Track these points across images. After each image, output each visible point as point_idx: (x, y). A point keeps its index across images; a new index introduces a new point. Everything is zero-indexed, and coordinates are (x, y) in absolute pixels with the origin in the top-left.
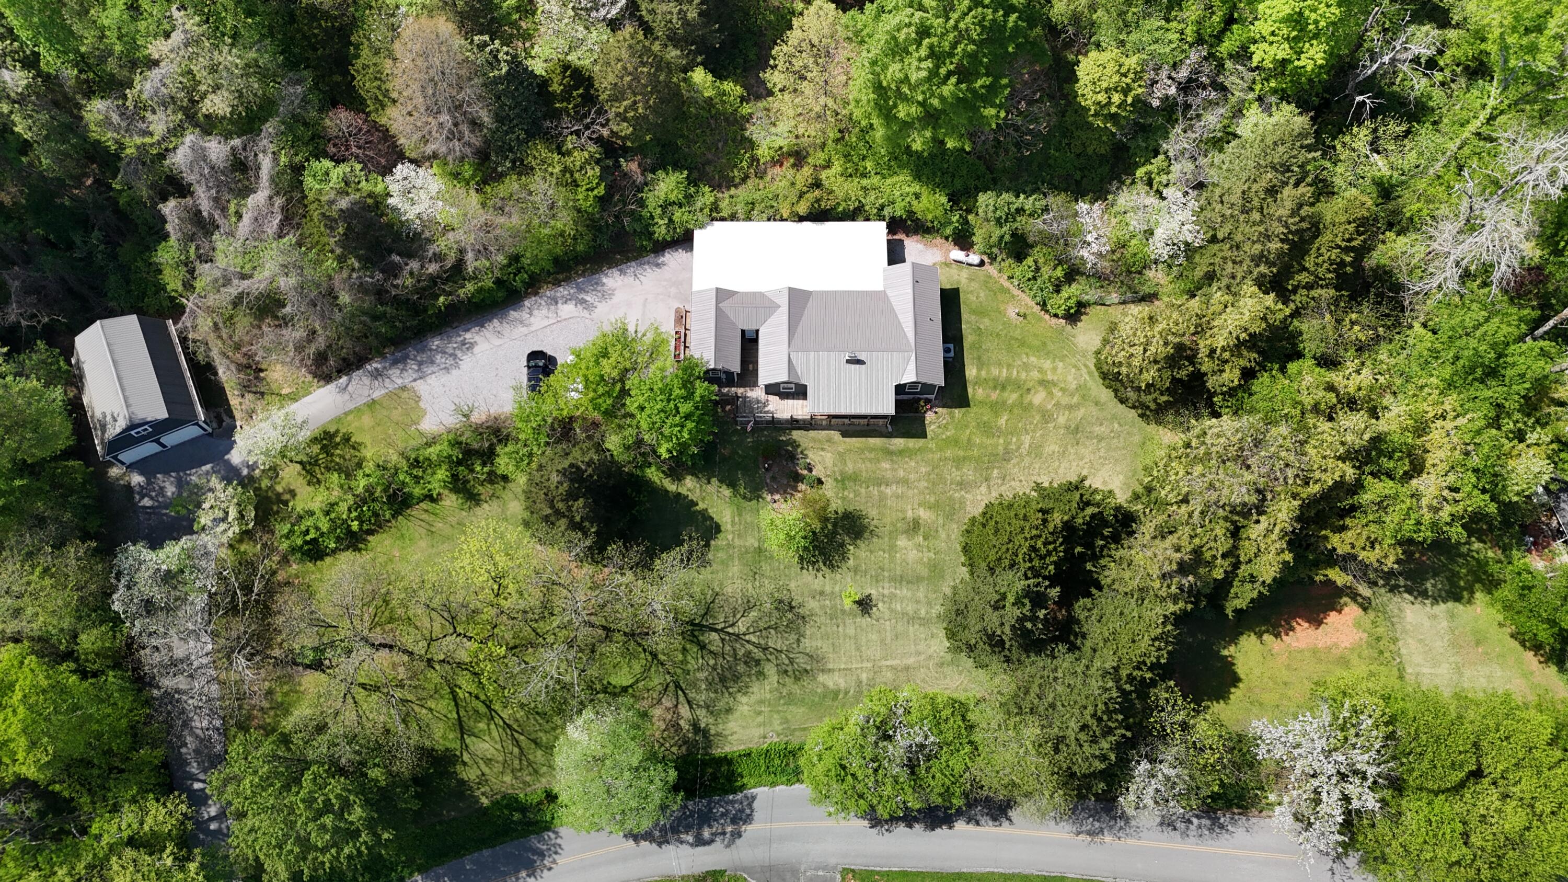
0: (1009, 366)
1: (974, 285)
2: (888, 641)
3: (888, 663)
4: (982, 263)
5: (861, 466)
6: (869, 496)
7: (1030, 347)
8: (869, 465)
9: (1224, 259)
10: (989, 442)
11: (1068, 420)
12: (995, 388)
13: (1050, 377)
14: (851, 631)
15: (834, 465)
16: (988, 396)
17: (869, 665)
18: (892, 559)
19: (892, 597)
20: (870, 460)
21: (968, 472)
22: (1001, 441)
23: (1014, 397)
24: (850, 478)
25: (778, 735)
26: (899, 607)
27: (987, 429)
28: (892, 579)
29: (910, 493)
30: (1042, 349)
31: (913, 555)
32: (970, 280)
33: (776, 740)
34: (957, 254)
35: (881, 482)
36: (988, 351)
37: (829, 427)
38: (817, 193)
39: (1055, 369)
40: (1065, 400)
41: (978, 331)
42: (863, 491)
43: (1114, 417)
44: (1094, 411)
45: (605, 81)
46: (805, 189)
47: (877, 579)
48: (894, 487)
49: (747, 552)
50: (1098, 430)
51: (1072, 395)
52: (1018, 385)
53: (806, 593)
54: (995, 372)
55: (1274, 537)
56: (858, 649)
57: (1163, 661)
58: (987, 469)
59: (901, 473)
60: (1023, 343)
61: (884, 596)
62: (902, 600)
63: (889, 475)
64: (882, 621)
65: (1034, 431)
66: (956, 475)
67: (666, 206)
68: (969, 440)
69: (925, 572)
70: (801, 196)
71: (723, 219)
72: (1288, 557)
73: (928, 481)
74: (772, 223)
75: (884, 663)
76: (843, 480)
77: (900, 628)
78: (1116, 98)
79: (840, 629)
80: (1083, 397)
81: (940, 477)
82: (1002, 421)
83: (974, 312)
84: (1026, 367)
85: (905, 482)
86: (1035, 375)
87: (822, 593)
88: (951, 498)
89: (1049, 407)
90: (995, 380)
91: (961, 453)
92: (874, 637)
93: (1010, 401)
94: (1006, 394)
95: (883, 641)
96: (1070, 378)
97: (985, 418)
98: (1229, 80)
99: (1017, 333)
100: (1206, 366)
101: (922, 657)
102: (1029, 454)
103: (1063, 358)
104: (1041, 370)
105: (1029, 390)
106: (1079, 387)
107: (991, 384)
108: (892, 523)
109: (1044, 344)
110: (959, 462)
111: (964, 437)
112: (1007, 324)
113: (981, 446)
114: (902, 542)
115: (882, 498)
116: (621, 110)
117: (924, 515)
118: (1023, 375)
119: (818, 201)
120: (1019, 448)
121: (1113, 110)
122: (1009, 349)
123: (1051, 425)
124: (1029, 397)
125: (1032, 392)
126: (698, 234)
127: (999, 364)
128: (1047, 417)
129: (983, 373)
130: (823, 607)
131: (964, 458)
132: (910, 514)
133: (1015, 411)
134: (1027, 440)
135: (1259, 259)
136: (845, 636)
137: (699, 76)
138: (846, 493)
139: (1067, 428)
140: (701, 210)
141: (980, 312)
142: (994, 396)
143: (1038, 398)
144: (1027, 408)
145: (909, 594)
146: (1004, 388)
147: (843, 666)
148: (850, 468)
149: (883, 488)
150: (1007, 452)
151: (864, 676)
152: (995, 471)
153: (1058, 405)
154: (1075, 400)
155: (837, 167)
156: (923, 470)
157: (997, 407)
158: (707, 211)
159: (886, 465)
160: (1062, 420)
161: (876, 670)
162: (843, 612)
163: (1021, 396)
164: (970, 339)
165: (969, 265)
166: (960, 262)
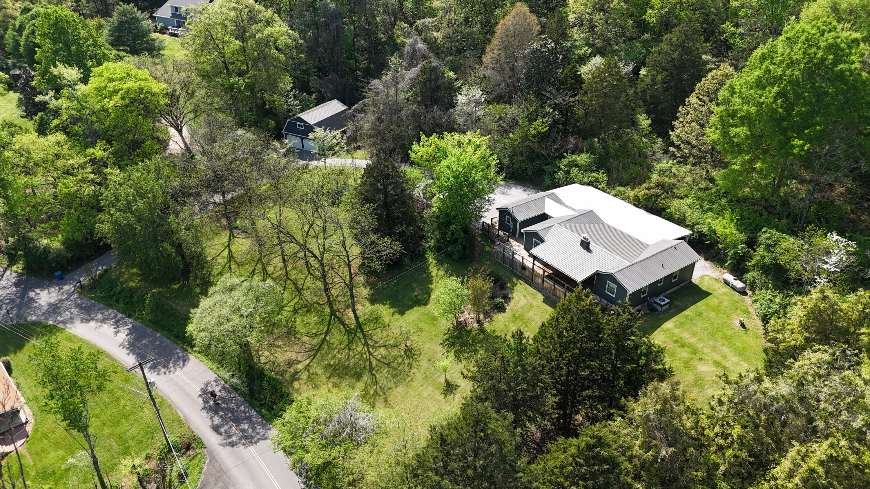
1: (725, 298)
4: (744, 293)
7: (731, 343)
12: (676, 342)
14: (426, 394)
15: (522, 308)
16: (665, 342)
24: (523, 320)
32: (726, 295)
34: (729, 277)
36: (694, 324)
37: (541, 290)
39: (738, 365)
41: (700, 314)
49: (427, 315)
52: (695, 351)
53: (428, 356)
54: (686, 336)
56: (417, 406)
60: (727, 338)
61: (466, 391)
64: (448, 404)
67: (573, 164)
71: (596, 188)
76: (518, 318)
79: (421, 388)
83: (708, 306)
84: (714, 349)
86: (717, 357)
90: (681, 339)
92: (433, 408)
93: (679, 356)
94: (680, 350)
95: (435, 414)
99: (729, 332)
104: (725, 358)
105: (701, 359)
107: (675, 339)
109: (746, 350)
112: (727, 323)
118: (706, 351)
122: (712, 334)
124: (698, 363)
125: (702, 362)
127: (695, 335)
128: (699, 384)
129: (676, 330)
130: (427, 369)
136: (419, 394)
137: (642, 117)
138: (511, 325)
141: (713, 309)
142: (671, 346)
143: (704, 368)
146: (683, 346)
148: (530, 314)
162: (434, 381)
163: (691, 358)
164: (688, 312)
165: (734, 288)
166: (727, 283)
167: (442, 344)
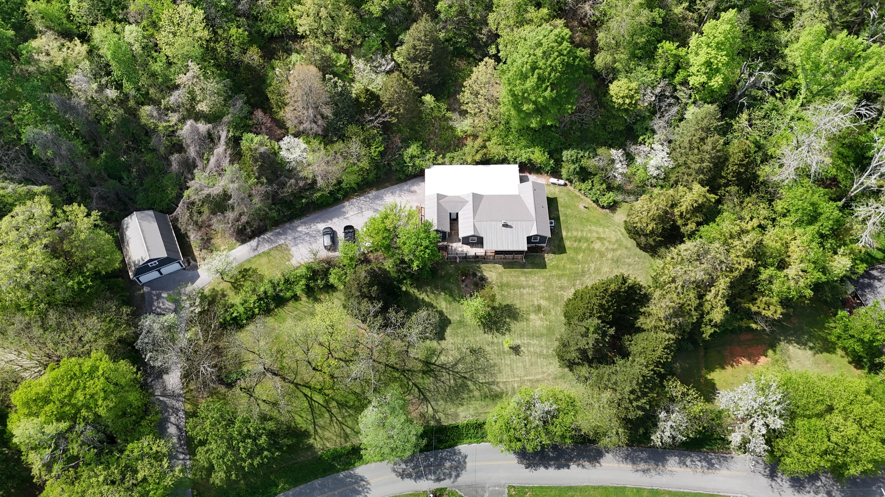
0: (582, 231)
1: (562, 194)
2: (527, 367)
3: (528, 378)
4: (565, 185)
5: (510, 279)
6: (515, 294)
7: (592, 222)
8: (514, 278)
9: (683, 173)
10: (574, 267)
11: (613, 256)
12: (575, 241)
13: (602, 236)
14: (508, 362)
15: (497, 279)
16: (572, 245)
17: (518, 379)
18: (528, 326)
19: (529, 344)
20: (515, 276)
21: (564, 282)
22: (580, 266)
23: (584, 245)
24: (505, 285)
25: (472, 416)
26: (532, 350)
27: (572, 261)
28: (528, 335)
29: (536, 292)
30: (598, 223)
31: (538, 323)
32: (560, 192)
33: (471, 419)
34: (553, 180)
35: (521, 287)
36: (571, 224)
37: (494, 261)
38: (485, 150)
39: (605, 232)
40: (610, 247)
41: (566, 215)
42: (512, 291)
43: (635, 254)
44: (625, 251)
45: (385, 98)
46: (479, 149)
47: (521, 336)
48: (527, 289)
50: (627, 260)
51: (614, 244)
52: (587, 240)
53: (485, 343)
54: (575, 234)
55: (719, 298)
56: (512, 371)
57: (669, 360)
58: (574, 280)
59: (531, 283)
60: (588, 220)
61: (524, 344)
62: (534, 345)
63: (525, 283)
64: (524, 357)
65: (596, 262)
66: (559, 284)
67: (412, 157)
68: (564, 266)
69: (545, 331)
70: (477, 151)
71: (439, 164)
72: (727, 309)
73: (544, 286)
74: (462, 166)
75: (526, 378)
76: (502, 286)
77: (533, 360)
78: (627, 101)
79: (503, 361)
80: (619, 245)
81: (550, 284)
82: (580, 257)
83: (563, 206)
84: (590, 231)
85: (533, 286)
86: (595, 235)
87: (492, 343)
88: (556, 295)
89: (603, 250)
90: (576, 237)
91: (560, 273)
92: (520, 365)
93: (583, 247)
94: (581, 244)
95: (525, 367)
96: (612, 236)
97: (571, 256)
98: (679, 94)
99: (585, 216)
100: (679, 222)
101: (545, 375)
102: (594, 272)
103: (608, 227)
104: (597, 232)
105: (592, 242)
106: (617, 241)
107: (573, 239)
108: (527, 307)
109: (598, 221)
110: (559, 277)
111: (561, 265)
112: (580, 212)
113: (570, 268)
114: (532, 316)
115: (522, 295)
116: (393, 111)
117: (543, 303)
118: (589, 235)
119: (485, 154)
120: (589, 270)
121: (626, 106)
122: (581, 223)
123: (604, 259)
124: (593, 245)
125: (594, 243)
126: (427, 171)
127: (577, 230)
128: (602, 255)
129: (569, 234)
130: (493, 350)
131: (562, 275)
132: (536, 303)
133: (586, 251)
134: (593, 266)
135: (700, 171)
136: (506, 364)
137: (428, 98)
138: (503, 293)
139: (613, 260)
140: (429, 160)
141: (566, 207)
142: (575, 245)
143: (597, 245)
144: (592, 250)
145: (537, 342)
146: (580, 241)
147: (504, 380)
148: (505, 280)
149: (522, 290)
150: (583, 272)
151: (516, 385)
152: (578, 281)
153: (607, 249)
154: (616, 246)
155: (494, 140)
156: (542, 281)
157: (577, 250)
158: (431, 160)
159: (523, 279)
160: (610, 256)
161: (522, 382)
162: (504, 352)
163: (589, 245)
164: (562, 219)
165: (560, 185)
166: (555, 184)
167: (485, 333)
